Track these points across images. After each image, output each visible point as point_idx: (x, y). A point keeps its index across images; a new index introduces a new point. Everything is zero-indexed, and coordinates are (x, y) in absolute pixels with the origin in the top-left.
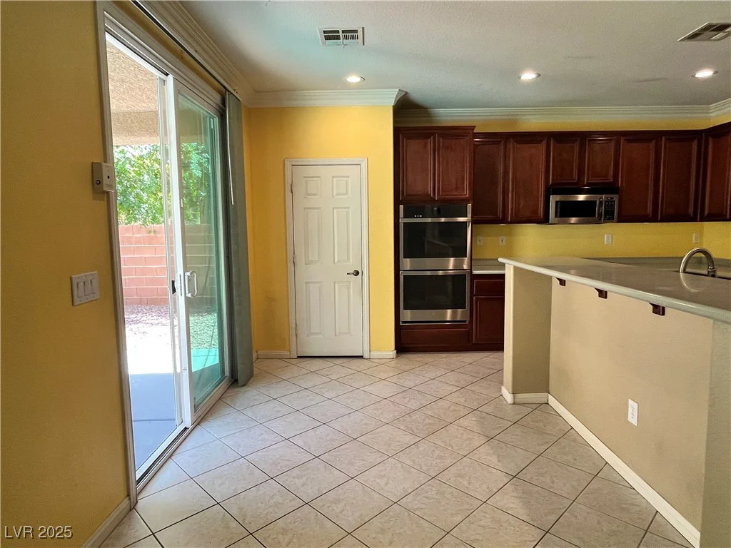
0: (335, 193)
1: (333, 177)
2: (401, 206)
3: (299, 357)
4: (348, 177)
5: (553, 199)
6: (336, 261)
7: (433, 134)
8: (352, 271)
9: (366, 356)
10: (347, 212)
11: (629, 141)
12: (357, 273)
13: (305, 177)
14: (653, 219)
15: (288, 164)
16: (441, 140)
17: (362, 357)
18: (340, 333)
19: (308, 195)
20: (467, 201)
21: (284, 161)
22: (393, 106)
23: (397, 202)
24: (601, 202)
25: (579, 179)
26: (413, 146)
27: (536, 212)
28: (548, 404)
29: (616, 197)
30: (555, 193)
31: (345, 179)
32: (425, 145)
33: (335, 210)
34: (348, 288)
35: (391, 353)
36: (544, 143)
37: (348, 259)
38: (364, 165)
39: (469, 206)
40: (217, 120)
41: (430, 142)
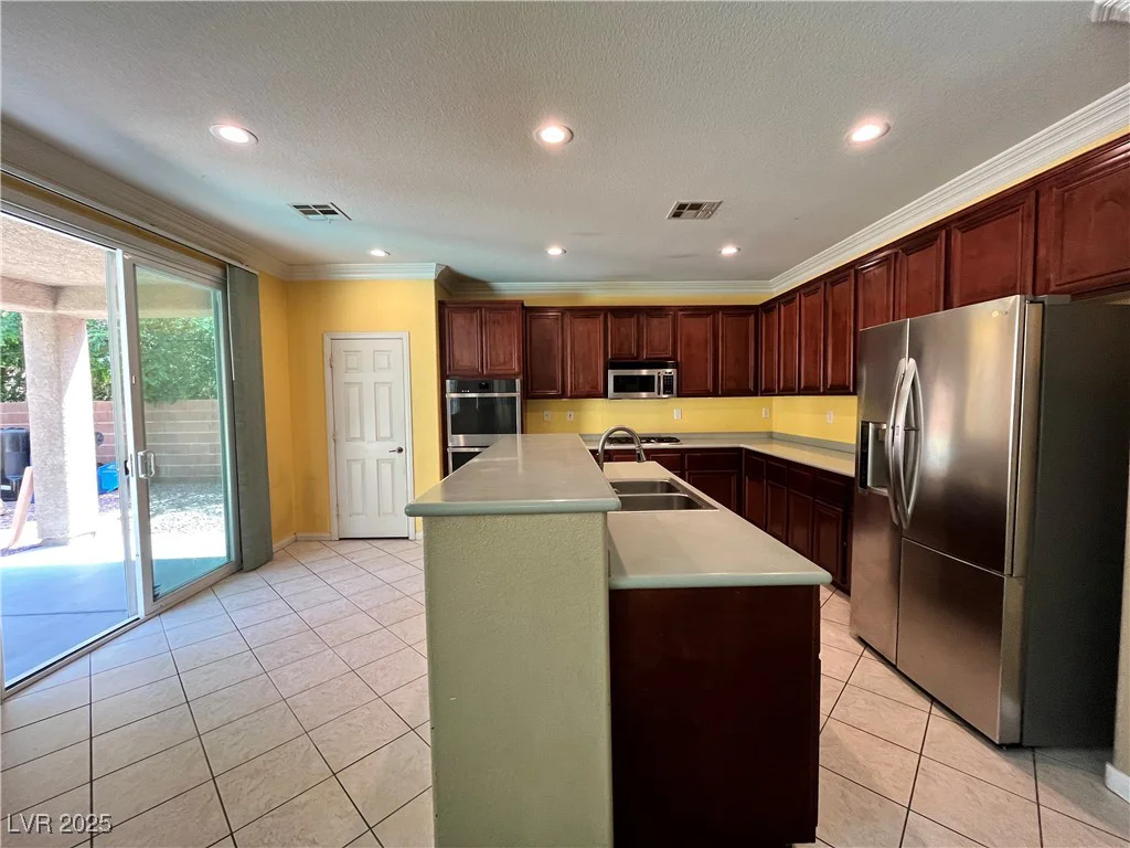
0: (376, 367)
1: (374, 351)
2: (448, 381)
3: (341, 539)
4: (389, 351)
5: (611, 374)
7: (480, 308)
8: (396, 448)
10: (390, 388)
11: (686, 316)
12: (400, 450)
13: (345, 352)
14: (714, 394)
15: (327, 339)
16: (488, 314)
17: (407, 538)
18: (384, 513)
19: (348, 369)
20: (516, 375)
21: (323, 334)
22: (436, 281)
23: (443, 377)
24: (659, 377)
25: (638, 352)
26: (459, 322)
27: (596, 387)
29: (674, 372)
30: (614, 367)
31: (387, 353)
32: (472, 319)
33: (377, 386)
34: (392, 466)
36: (602, 317)
37: (392, 436)
38: (406, 339)
39: (518, 382)
40: (219, 293)
41: (476, 316)
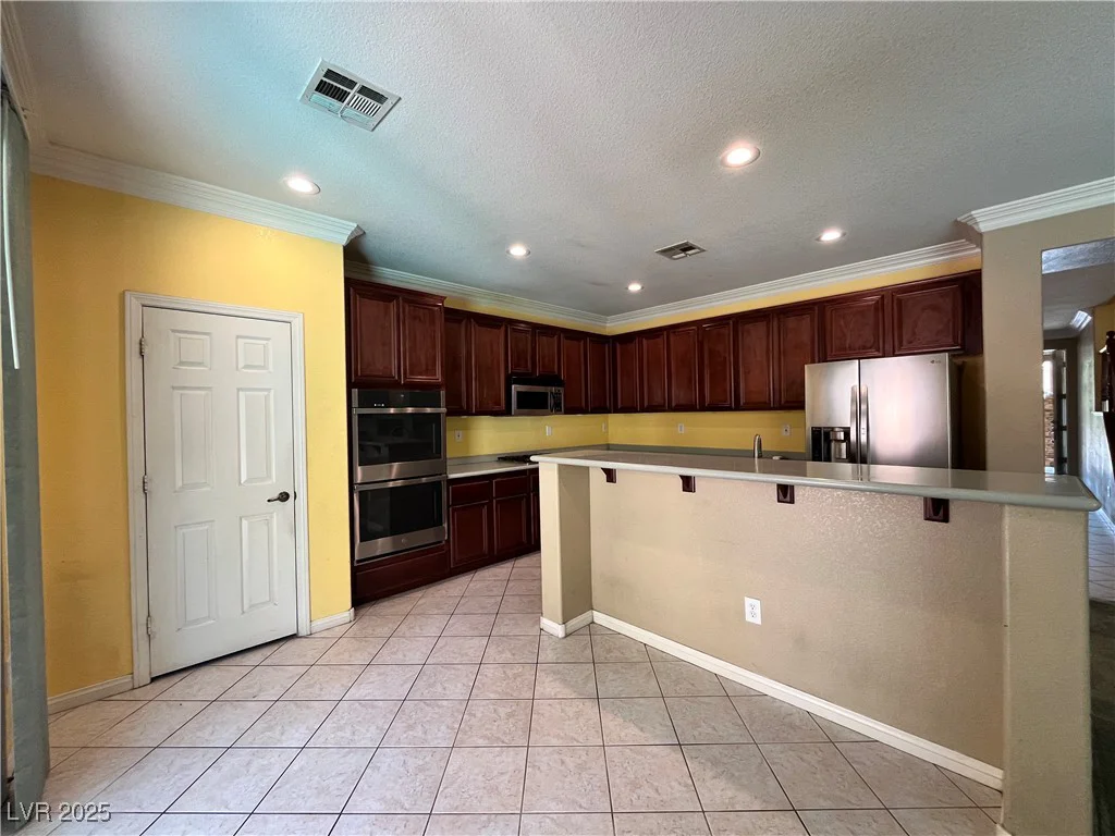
0: (241, 365)
1: (238, 337)
2: (355, 391)
3: (153, 680)
4: (268, 339)
5: (514, 388)
6: (243, 480)
7: (396, 297)
9: (303, 632)
10: (267, 398)
11: (567, 338)
12: (284, 497)
13: (173, 331)
15: (133, 304)
16: (407, 308)
17: (297, 635)
18: (251, 606)
19: (183, 364)
20: (441, 387)
21: (124, 292)
22: (344, 247)
23: (350, 386)
24: (551, 394)
25: (532, 370)
26: (369, 308)
27: (497, 402)
28: (593, 622)
29: (562, 390)
30: (516, 382)
31: (265, 342)
32: (387, 311)
33: (241, 393)
34: (268, 523)
35: (347, 614)
36: (503, 329)
37: (269, 476)
38: (297, 323)
39: (443, 393)
41: (393, 306)
